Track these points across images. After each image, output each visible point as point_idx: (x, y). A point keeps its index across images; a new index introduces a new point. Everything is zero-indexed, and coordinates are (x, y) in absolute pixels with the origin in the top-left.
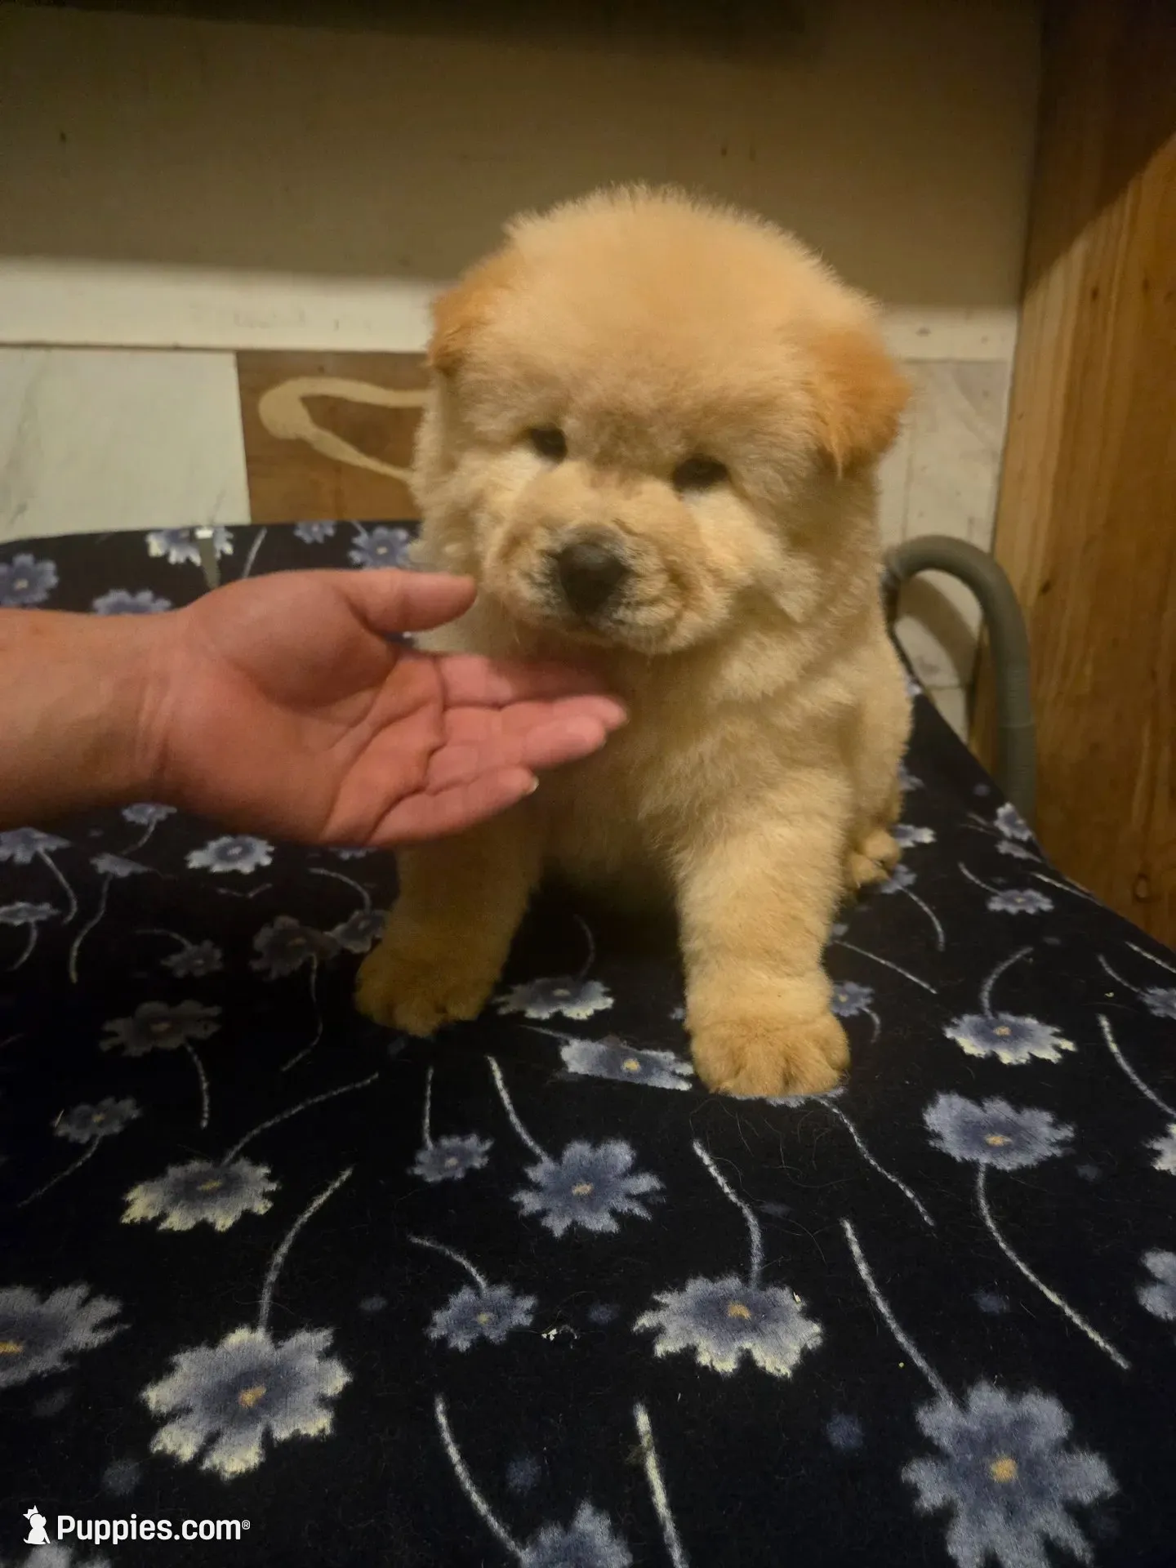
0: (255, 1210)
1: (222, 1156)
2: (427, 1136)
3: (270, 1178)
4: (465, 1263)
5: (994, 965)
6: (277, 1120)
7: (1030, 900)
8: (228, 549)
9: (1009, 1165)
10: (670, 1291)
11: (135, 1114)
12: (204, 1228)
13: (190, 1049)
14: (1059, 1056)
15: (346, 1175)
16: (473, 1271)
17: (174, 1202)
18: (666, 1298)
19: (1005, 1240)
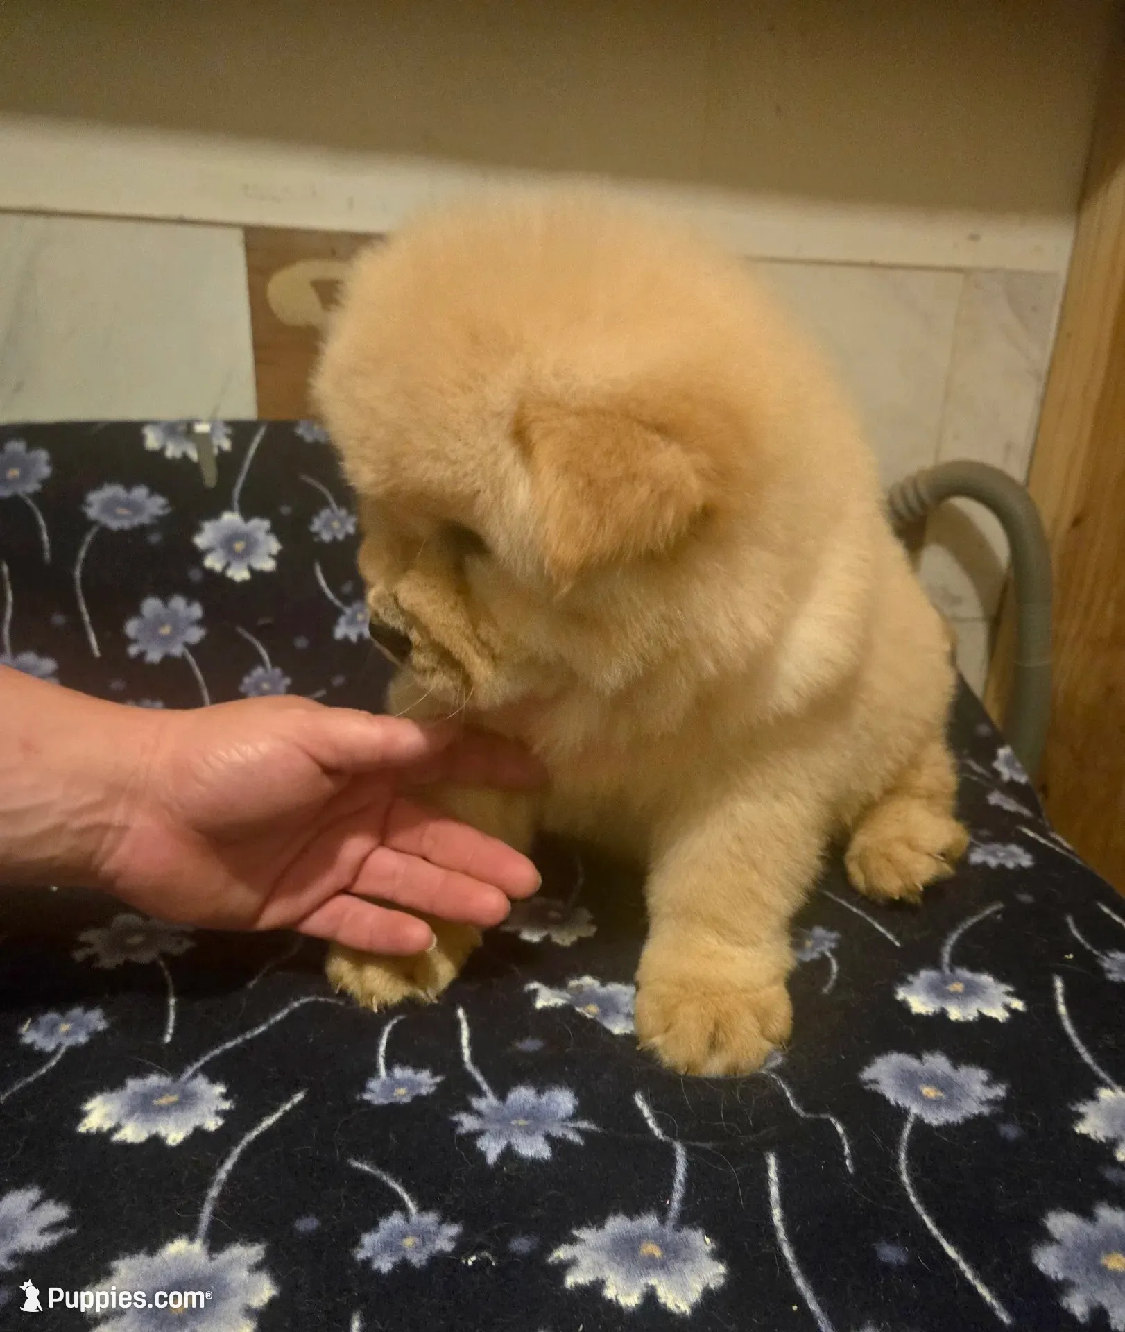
0: (206, 1127)
1: (182, 1071)
2: (381, 1061)
3: (225, 1097)
4: (400, 1190)
5: (962, 918)
6: (239, 1040)
7: (1013, 855)
8: (226, 445)
9: (937, 1119)
10: (589, 1227)
11: (101, 1025)
12: (156, 1141)
13: (162, 963)
14: (1007, 1015)
15: (299, 1097)
16: (406, 1197)
17: (131, 1113)
18: (585, 1234)
19: (917, 1195)
